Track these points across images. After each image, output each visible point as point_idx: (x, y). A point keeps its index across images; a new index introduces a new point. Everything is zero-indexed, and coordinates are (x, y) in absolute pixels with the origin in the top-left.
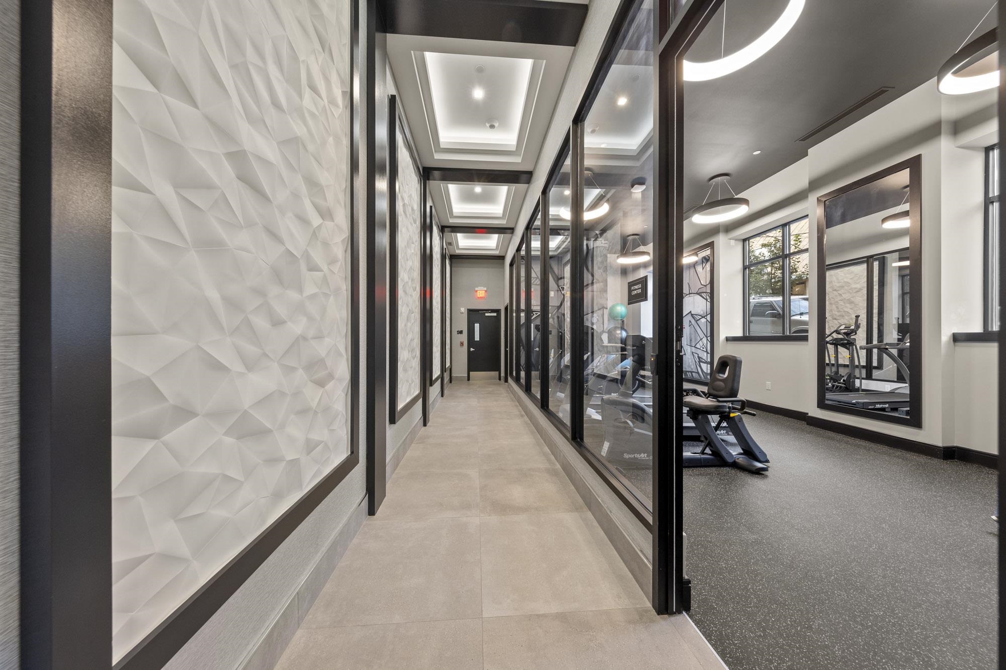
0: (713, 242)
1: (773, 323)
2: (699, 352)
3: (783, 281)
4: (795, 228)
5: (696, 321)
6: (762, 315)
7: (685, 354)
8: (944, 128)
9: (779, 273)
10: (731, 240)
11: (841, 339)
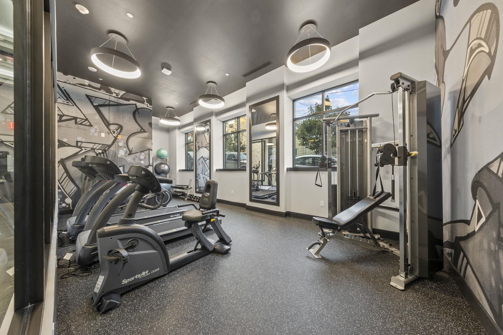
0: (210, 120)
1: (234, 163)
2: (206, 177)
3: (238, 147)
4: (242, 120)
5: (205, 161)
6: (231, 159)
7: (200, 178)
8: (285, 87)
9: (236, 144)
10: (218, 121)
11: (255, 170)
